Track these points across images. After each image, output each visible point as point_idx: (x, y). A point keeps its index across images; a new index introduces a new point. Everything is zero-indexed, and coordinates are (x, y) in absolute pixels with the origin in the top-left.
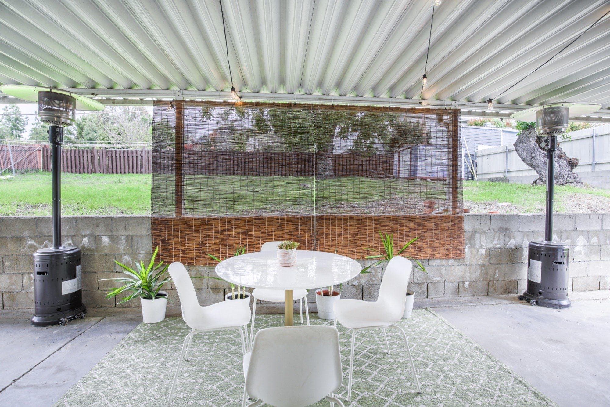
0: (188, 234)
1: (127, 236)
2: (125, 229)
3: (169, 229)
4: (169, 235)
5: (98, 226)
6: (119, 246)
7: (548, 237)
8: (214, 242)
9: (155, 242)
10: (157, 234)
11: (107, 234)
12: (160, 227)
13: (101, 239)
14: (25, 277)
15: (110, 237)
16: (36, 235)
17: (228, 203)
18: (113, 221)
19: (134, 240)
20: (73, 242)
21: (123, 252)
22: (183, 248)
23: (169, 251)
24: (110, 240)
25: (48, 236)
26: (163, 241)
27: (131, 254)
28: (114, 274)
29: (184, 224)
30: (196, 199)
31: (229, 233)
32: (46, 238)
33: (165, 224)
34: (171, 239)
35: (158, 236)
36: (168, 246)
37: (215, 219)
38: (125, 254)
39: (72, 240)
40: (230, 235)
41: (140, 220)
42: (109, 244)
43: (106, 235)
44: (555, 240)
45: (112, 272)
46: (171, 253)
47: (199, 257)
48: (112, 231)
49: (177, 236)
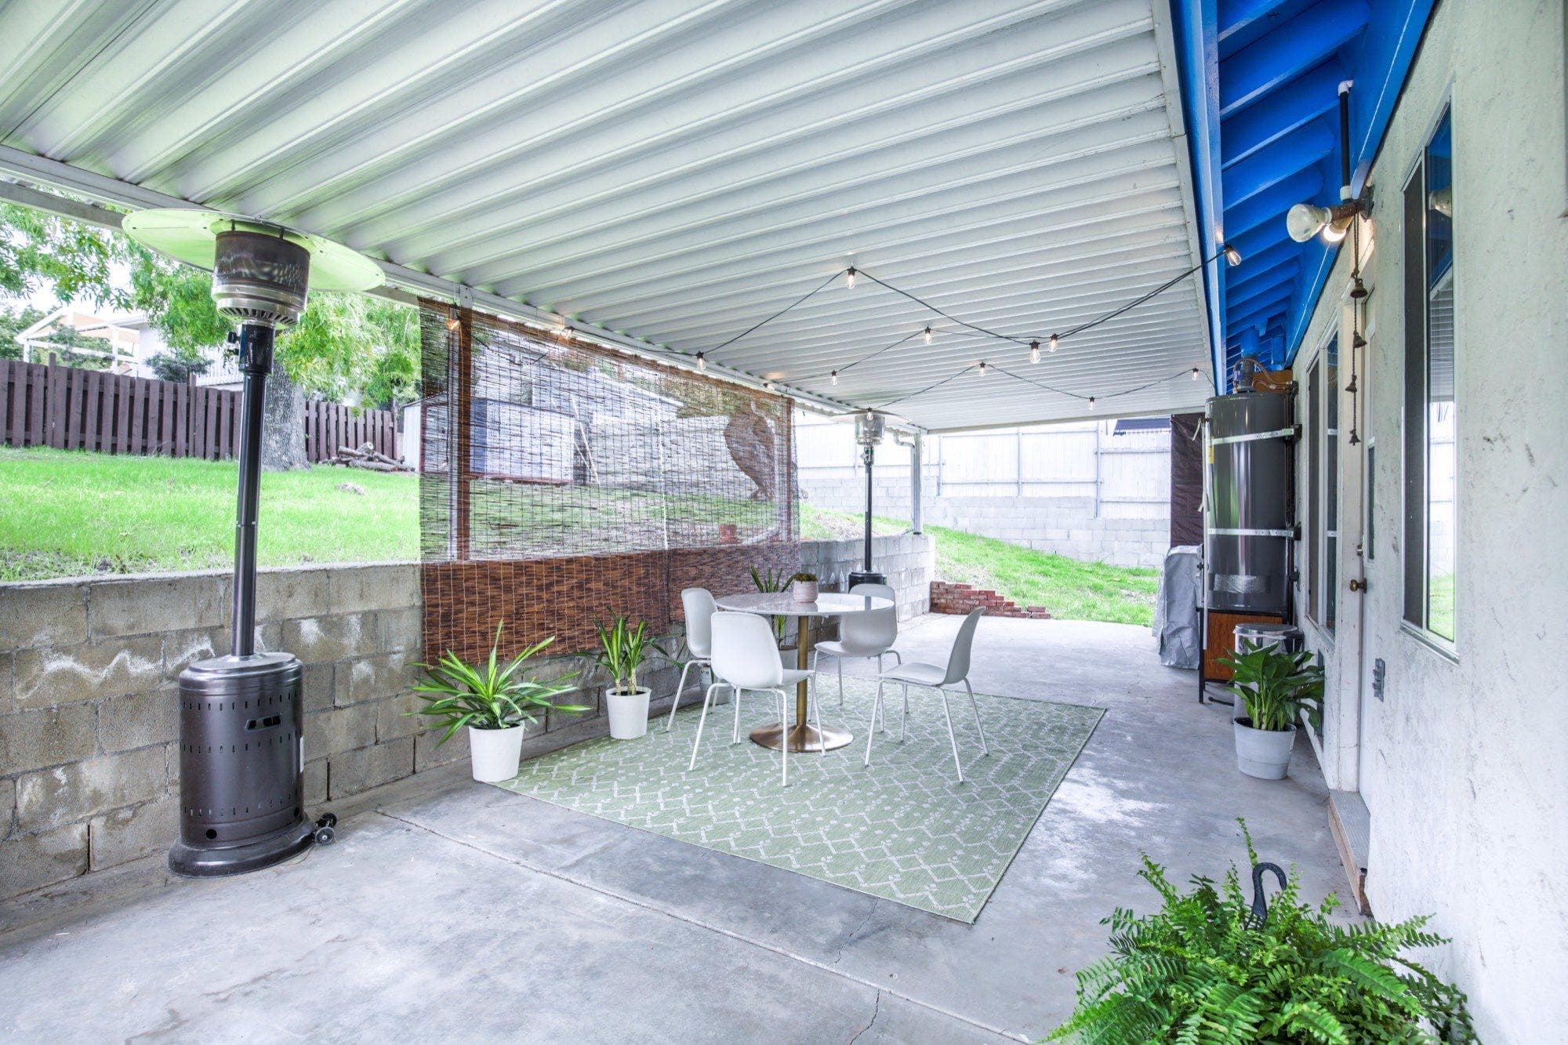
0: (493, 597)
1: (365, 614)
2: (361, 596)
3: (458, 590)
4: (459, 601)
5: (290, 595)
6: (346, 642)
7: (868, 566)
8: (536, 608)
9: (429, 622)
10: (434, 602)
11: (314, 613)
12: (439, 585)
13: (297, 629)
14: (29, 785)
15: (320, 620)
16: (82, 639)
17: (556, 529)
18: (332, 580)
19: (382, 622)
20: (215, 646)
21: (355, 654)
22: (483, 628)
23: (455, 638)
24: (323, 629)
25: (129, 638)
26: (446, 617)
27: (373, 656)
28: (327, 714)
29: (486, 577)
30: (503, 523)
31: (560, 588)
32: (121, 643)
33: (448, 577)
34: (461, 611)
35: (437, 606)
36: (455, 626)
37: (537, 562)
38: (358, 659)
39: (212, 638)
40: (559, 592)
41: (394, 572)
42: (320, 639)
43: (310, 617)
44: (874, 570)
45: (324, 710)
46: (461, 643)
47: (511, 643)
48: (328, 606)
49: (473, 604)
